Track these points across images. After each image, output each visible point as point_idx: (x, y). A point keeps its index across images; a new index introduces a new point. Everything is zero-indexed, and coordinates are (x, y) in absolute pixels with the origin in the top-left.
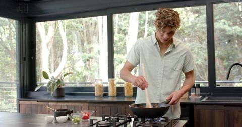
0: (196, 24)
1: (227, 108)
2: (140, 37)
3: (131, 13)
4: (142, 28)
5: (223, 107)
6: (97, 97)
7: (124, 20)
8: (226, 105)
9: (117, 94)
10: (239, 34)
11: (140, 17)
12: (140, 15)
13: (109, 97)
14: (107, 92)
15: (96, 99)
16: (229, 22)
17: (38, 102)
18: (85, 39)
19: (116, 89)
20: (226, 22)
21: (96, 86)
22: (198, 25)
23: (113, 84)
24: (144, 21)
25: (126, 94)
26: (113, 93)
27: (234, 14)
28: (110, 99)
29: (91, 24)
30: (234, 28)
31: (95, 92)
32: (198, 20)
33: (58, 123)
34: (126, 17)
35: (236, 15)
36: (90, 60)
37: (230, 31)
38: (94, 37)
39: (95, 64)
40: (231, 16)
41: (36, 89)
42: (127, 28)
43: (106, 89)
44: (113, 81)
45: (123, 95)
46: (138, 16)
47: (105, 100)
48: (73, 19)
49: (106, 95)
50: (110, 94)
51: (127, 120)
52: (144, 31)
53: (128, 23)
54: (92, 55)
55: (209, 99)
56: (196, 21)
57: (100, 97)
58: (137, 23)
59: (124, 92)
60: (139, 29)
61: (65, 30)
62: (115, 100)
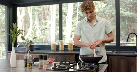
0: (105, 10)
1: (127, 58)
2: (74, 17)
3: (69, 3)
4: (75, 12)
5: (125, 57)
6: (53, 51)
7: (65, 7)
8: (127, 56)
9: (64, 49)
10: (129, 16)
11: (74, 6)
12: (74, 4)
13: (59, 51)
14: (59, 47)
15: (52, 52)
16: (124, 9)
17: (19, 53)
18: (43, 18)
19: (63, 46)
20: (122, 9)
21: (52, 44)
22: (107, 11)
23: (62, 44)
24: (77, 8)
25: (69, 49)
26: (62, 49)
27: (127, 5)
28: (60, 52)
29: (46, 9)
30: (127, 13)
31: (52, 48)
32: (107, 8)
33: (35, 65)
34: (66, 5)
35: (128, 5)
36: (45, 29)
37: (124, 14)
38: (48, 16)
39: (48, 32)
40: (125, 6)
41: (17, 46)
42: (66, 12)
43: (58, 46)
44: (62, 41)
45: (68, 50)
46: (73, 5)
47: (57, 52)
48: (35, 6)
49: (58, 50)
50: (60, 49)
51: (75, 64)
52: (76, 14)
53: (67, 9)
54: (46, 26)
55: (116, 52)
56: (106, 8)
57: (54, 51)
58: (73, 9)
59: (68, 48)
60: (74, 12)
61: (32, 12)
62: (63, 52)
